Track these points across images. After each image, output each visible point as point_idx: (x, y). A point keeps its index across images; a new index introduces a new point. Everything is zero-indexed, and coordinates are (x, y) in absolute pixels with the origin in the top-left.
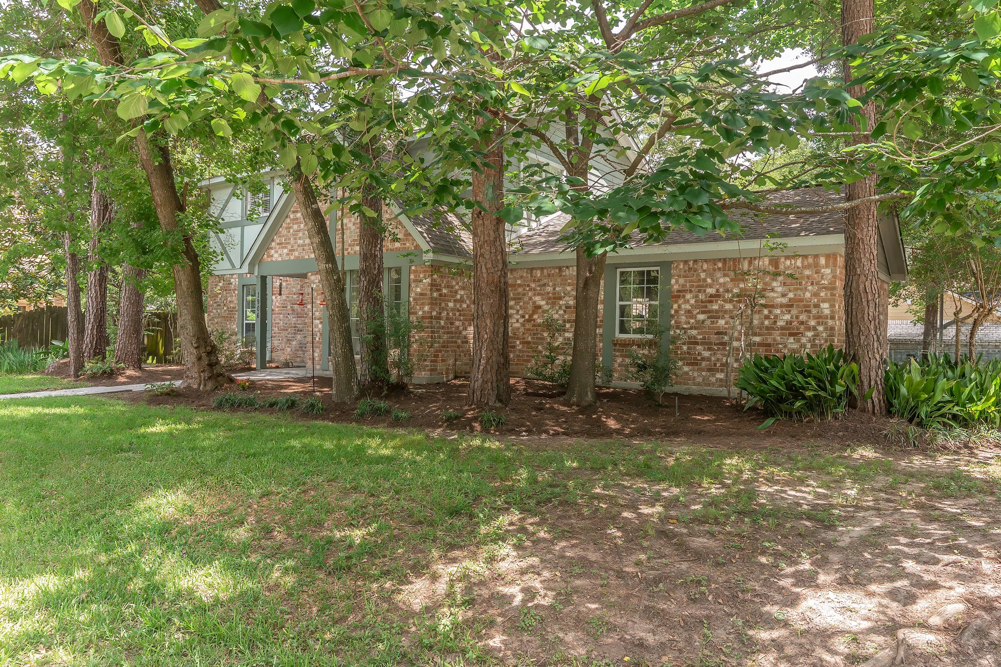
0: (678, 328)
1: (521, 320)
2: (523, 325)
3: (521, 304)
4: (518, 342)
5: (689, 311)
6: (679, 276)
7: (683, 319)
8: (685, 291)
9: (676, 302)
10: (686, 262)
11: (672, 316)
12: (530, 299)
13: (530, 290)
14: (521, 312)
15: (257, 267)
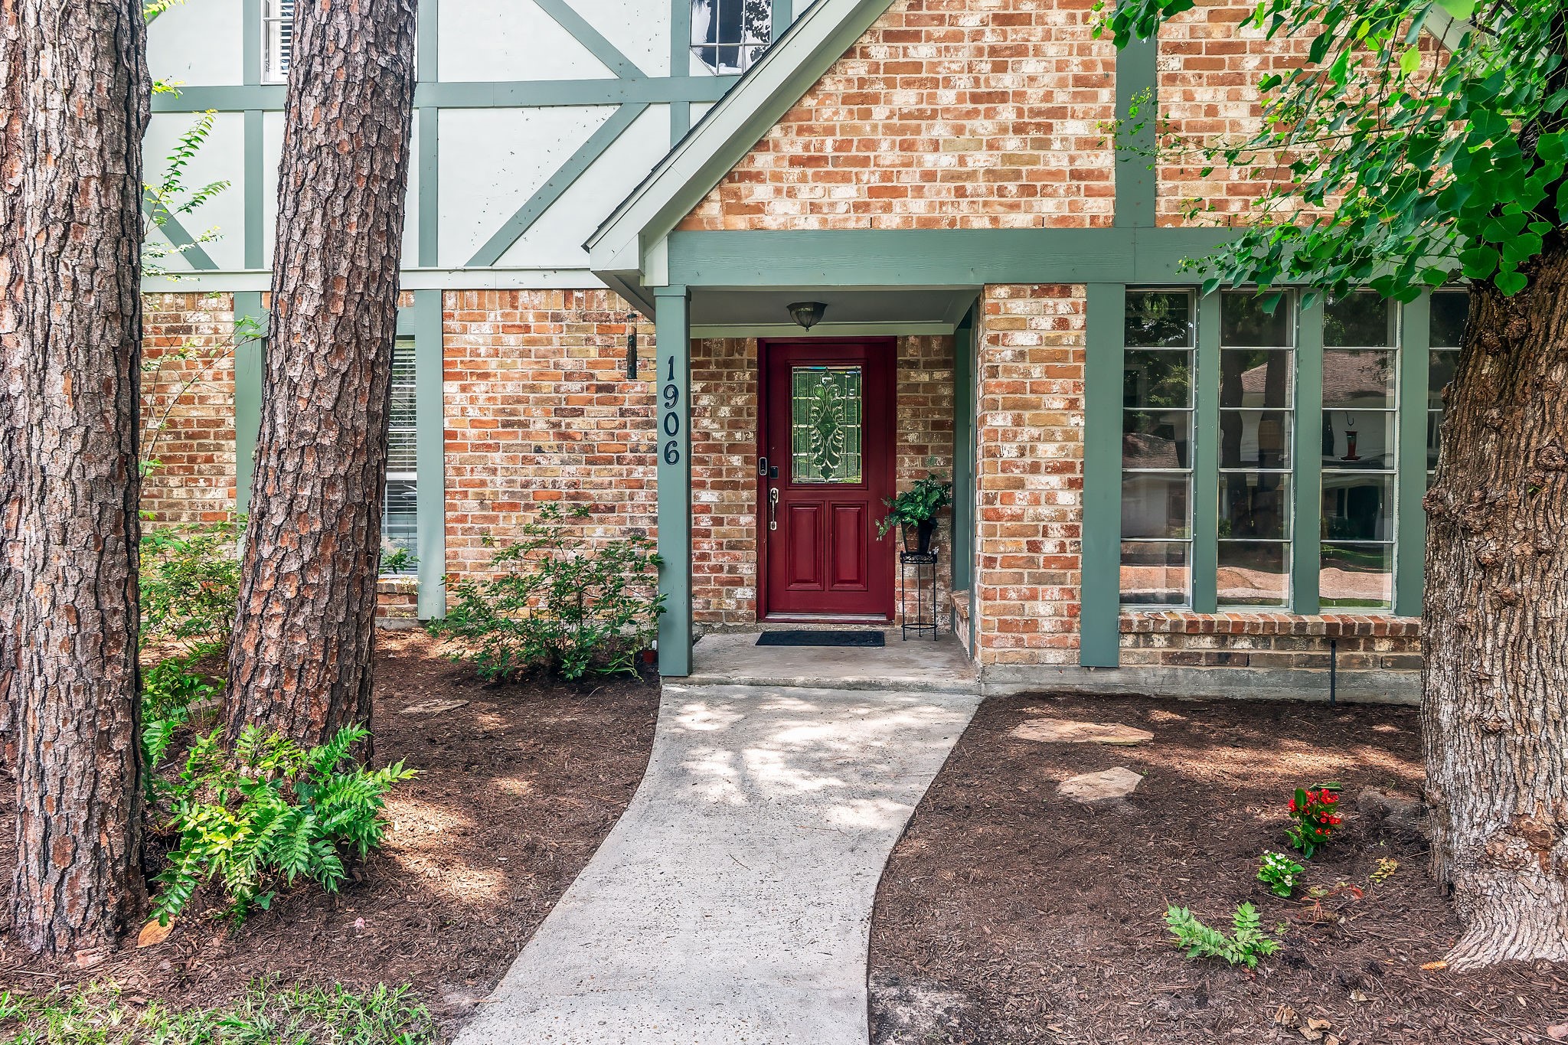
15: (660, 254)
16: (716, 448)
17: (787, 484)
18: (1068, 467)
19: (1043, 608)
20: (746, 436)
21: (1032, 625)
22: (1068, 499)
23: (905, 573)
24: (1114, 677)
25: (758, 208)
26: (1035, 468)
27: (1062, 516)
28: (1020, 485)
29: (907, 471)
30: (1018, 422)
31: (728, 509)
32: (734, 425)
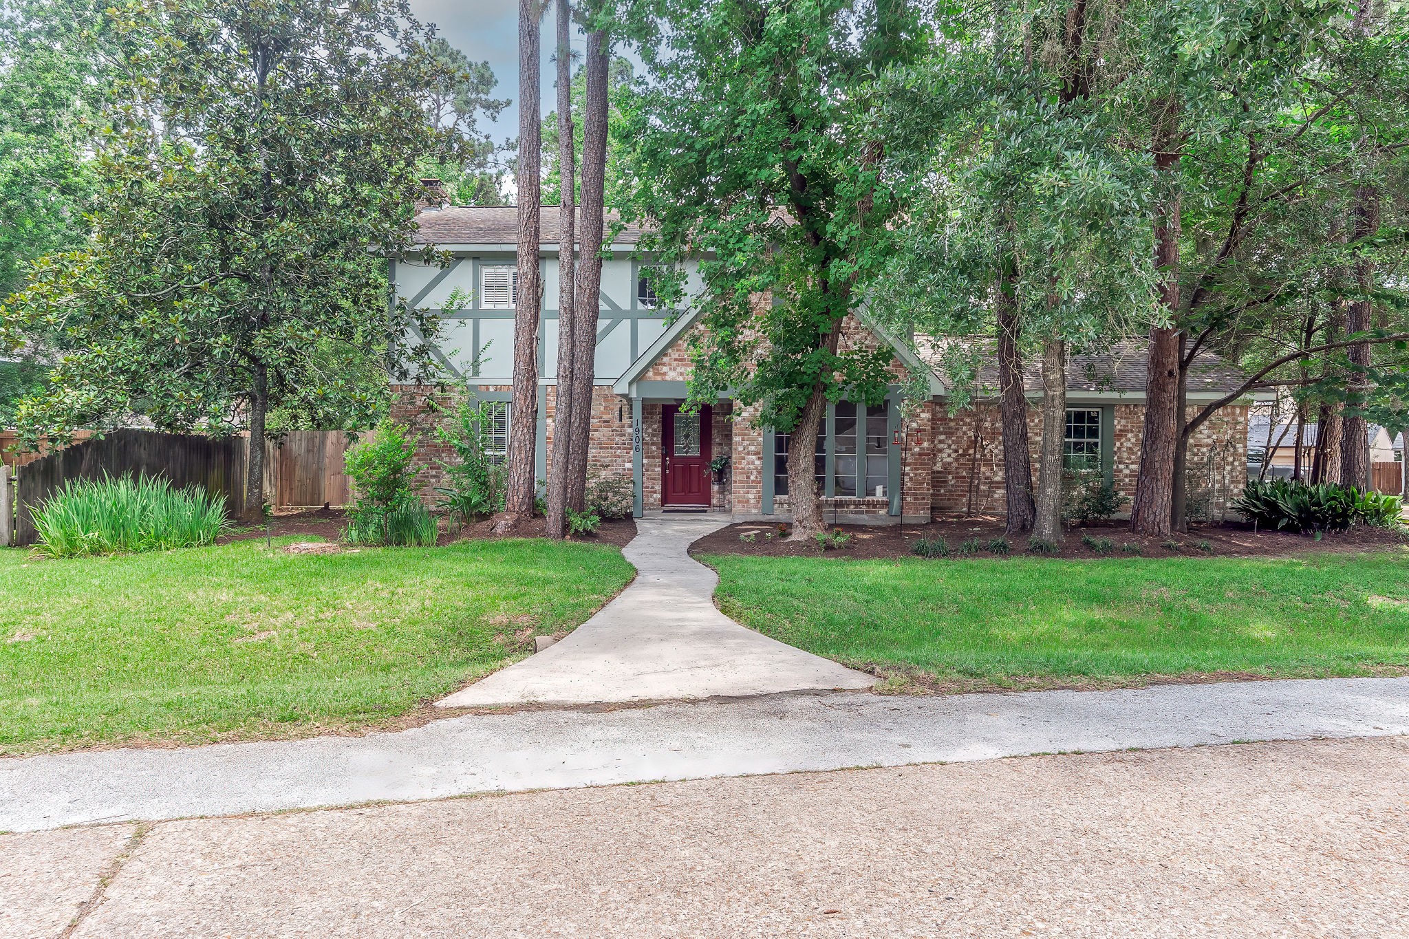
0: (1120, 463)
1: (954, 455)
2: (956, 460)
3: (954, 438)
4: (950, 477)
5: (1131, 449)
6: (1121, 418)
7: (1125, 455)
8: (1127, 431)
9: (1119, 440)
10: (1127, 406)
11: (1116, 453)
12: (965, 433)
13: (965, 424)
14: (953, 447)
15: (634, 387)
16: (647, 444)
17: (672, 456)
18: (759, 453)
19: (751, 496)
20: (658, 439)
21: (748, 501)
22: (758, 463)
23: (715, 488)
24: (772, 517)
25: (664, 374)
26: (748, 454)
27: (756, 468)
28: (744, 459)
29: (716, 452)
30: (743, 440)
31: (651, 466)
32: (653, 435)
